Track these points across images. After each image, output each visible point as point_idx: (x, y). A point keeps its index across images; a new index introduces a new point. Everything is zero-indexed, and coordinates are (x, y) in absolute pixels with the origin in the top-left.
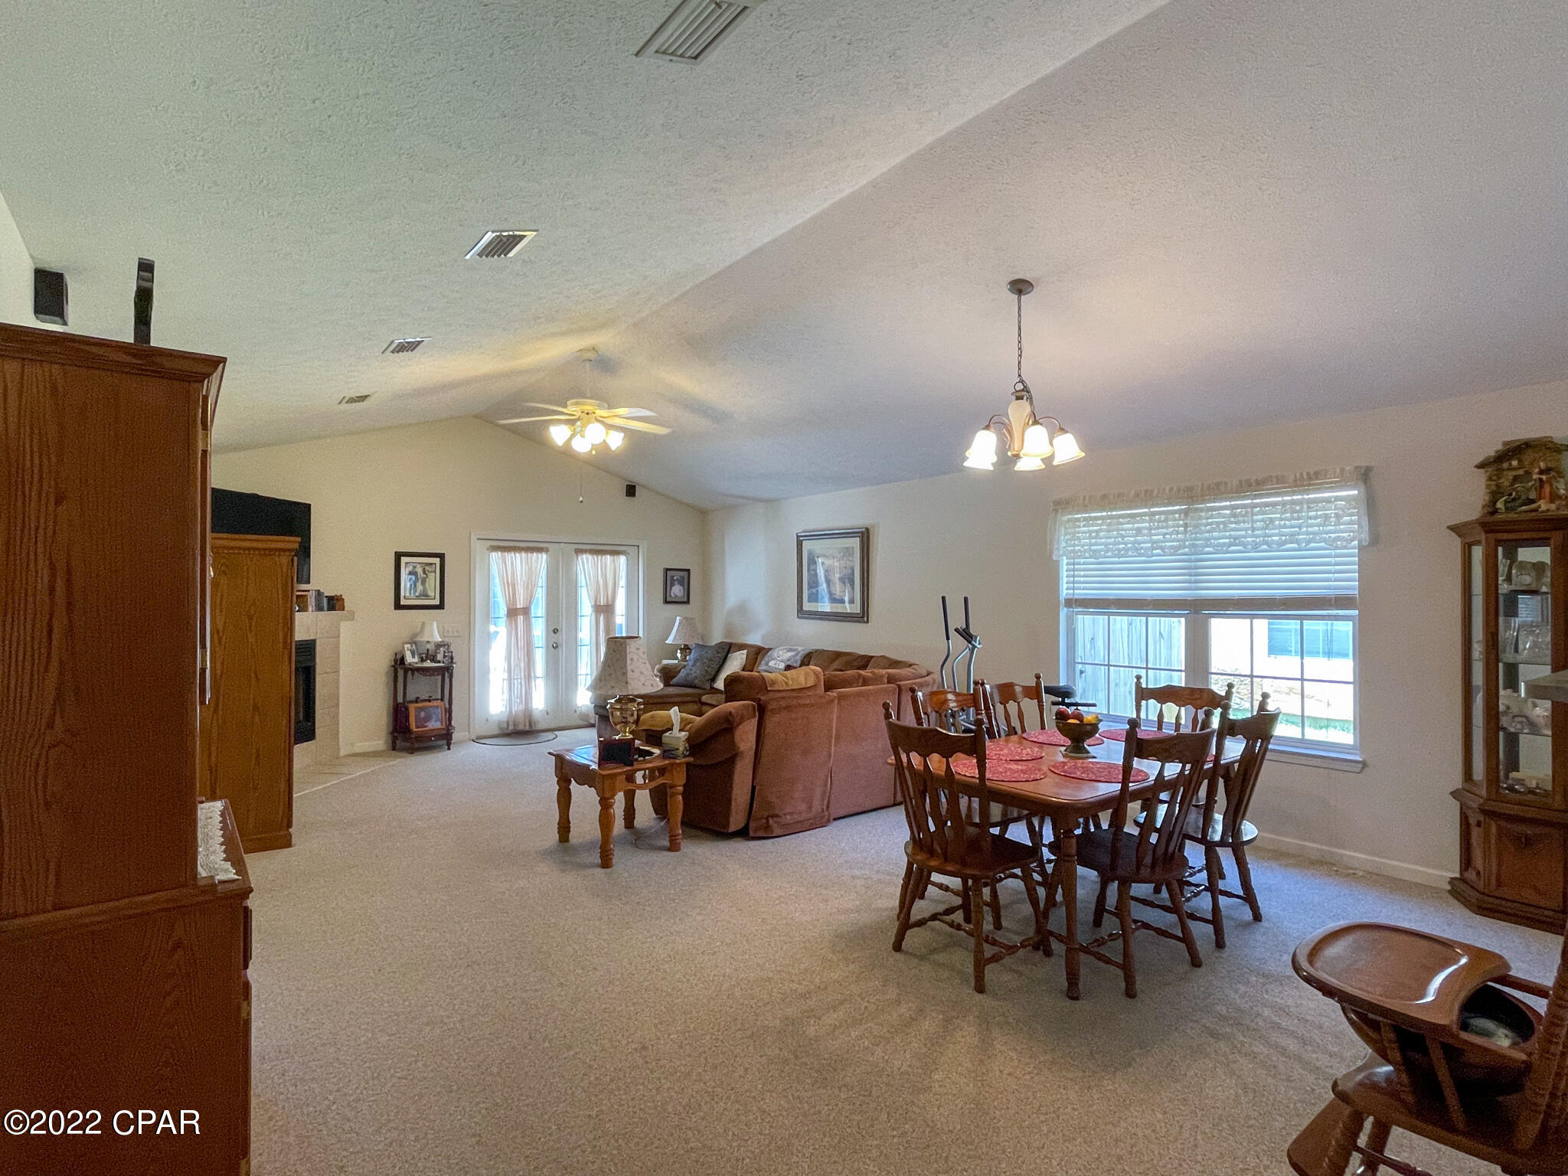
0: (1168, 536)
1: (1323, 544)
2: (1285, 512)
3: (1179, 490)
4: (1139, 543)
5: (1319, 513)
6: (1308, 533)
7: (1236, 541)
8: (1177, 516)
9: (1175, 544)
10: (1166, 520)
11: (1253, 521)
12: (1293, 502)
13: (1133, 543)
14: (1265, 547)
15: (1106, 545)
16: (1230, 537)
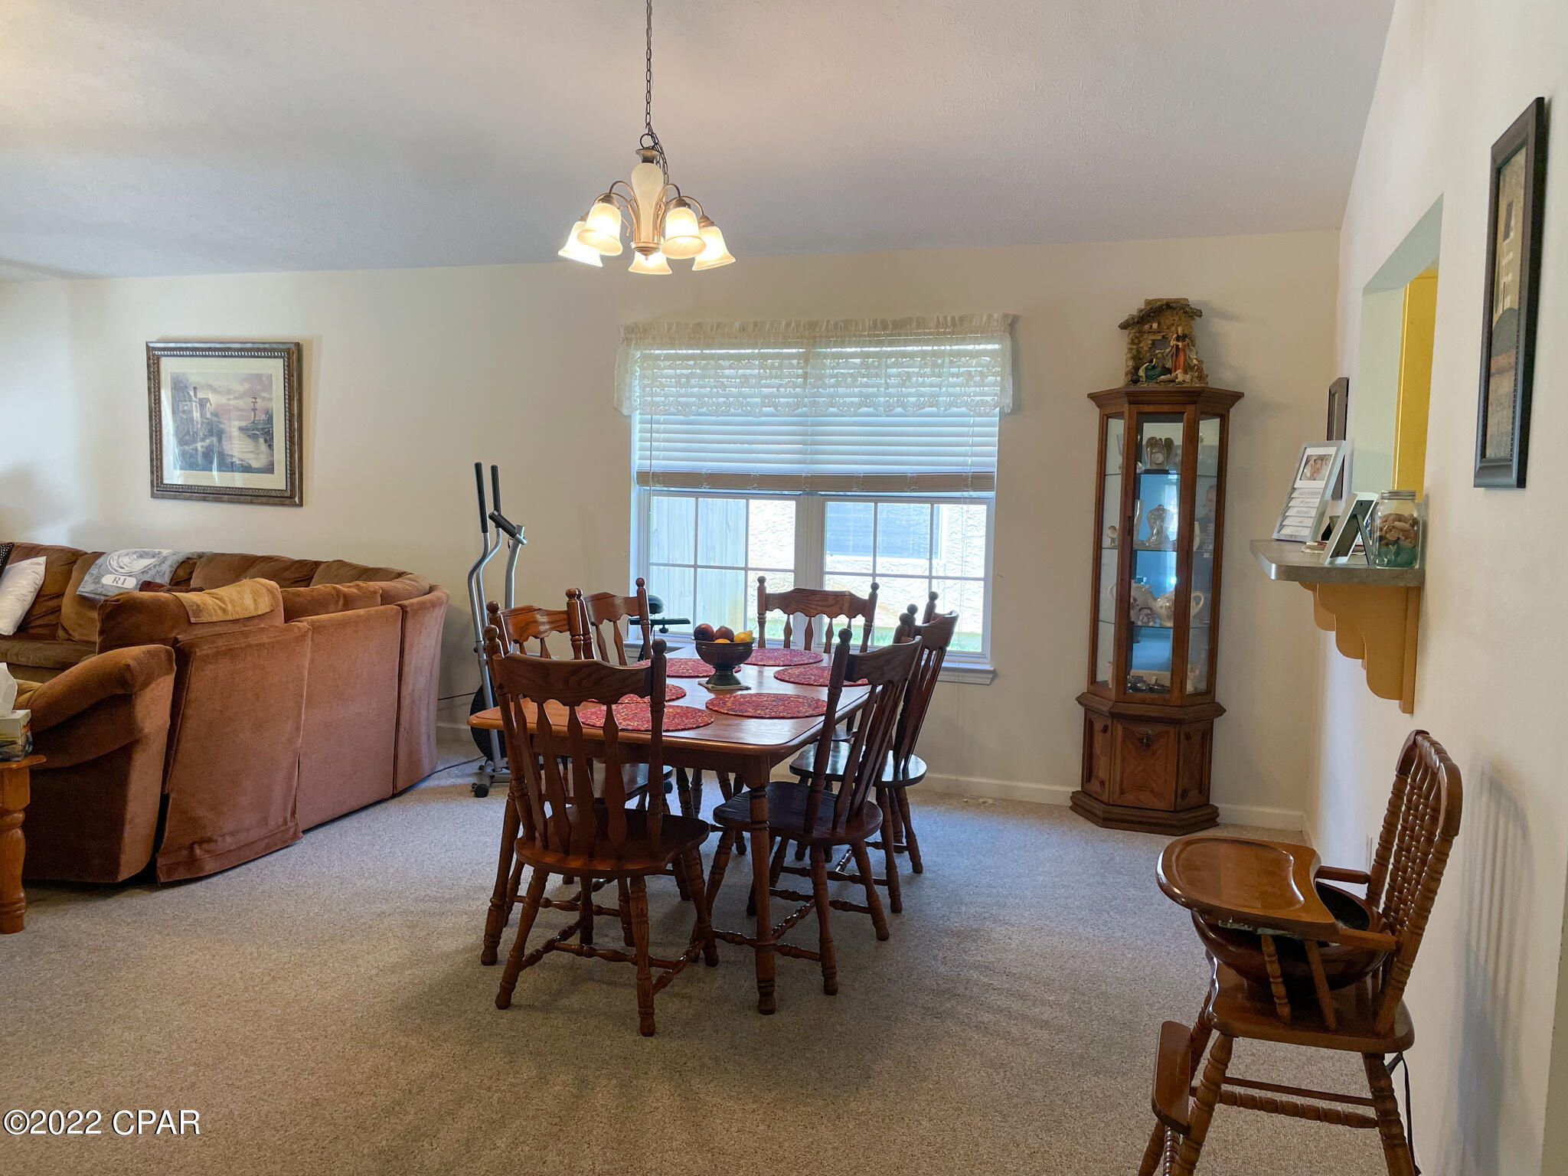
0: (782, 389)
1: (963, 409)
2: (924, 366)
3: (798, 325)
4: (745, 397)
5: (962, 370)
6: (949, 395)
7: (867, 400)
8: (795, 362)
9: (791, 400)
10: (781, 367)
11: (889, 376)
12: (934, 354)
13: (736, 396)
14: (899, 410)
15: (700, 396)
16: (860, 395)
